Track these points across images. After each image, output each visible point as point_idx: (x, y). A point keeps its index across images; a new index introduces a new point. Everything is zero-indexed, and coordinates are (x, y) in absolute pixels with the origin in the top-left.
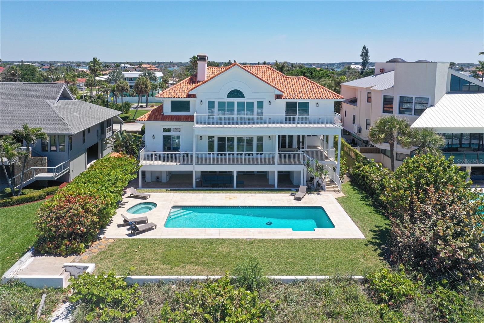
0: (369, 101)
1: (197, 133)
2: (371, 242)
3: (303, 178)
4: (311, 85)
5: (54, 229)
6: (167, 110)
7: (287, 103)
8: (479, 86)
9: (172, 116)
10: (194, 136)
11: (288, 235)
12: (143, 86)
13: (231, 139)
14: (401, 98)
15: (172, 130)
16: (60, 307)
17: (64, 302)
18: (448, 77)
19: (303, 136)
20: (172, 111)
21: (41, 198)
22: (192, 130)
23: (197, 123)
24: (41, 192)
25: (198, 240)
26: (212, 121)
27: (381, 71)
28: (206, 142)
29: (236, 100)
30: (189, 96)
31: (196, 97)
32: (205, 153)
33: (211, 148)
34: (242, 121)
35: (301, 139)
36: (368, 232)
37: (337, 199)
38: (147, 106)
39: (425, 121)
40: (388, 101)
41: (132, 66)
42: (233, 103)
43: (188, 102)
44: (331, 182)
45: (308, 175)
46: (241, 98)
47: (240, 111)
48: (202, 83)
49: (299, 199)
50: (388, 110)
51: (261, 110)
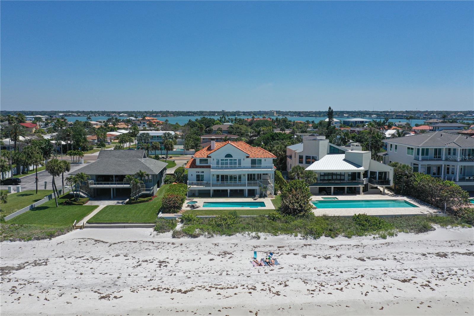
1: (212, 173)
3: (258, 192)
4: (263, 151)
5: (168, 205)
6: (198, 163)
7: (251, 159)
8: (343, 151)
9: (200, 166)
10: (211, 175)
13: (227, 176)
14: (307, 156)
15: (200, 172)
18: (328, 147)
19: (260, 174)
20: (200, 163)
21: (147, 201)
22: (210, 172)
23: (212, 169)
24: (146, 199)
26: (218, 168)
28: (215, 177)
29: (229, 159)
30: (208, 157)
31: (211, 157)
32: (215, 182)
33: (218, 180)
34: (231, 168)
35: (259, 176)
37: (271, 200)
38: (167, 157)
39: (312, 167)
40: (301, 157)
41: (137, 118)
42: (228, 160)
43: (208, 159)
44: (271, 194)
45: (260, 190)
46: (231, 157)
47: (231, 163)
48: (213, 151)
49: (255, 200)
50: (301, 162)
51: (240, 164)
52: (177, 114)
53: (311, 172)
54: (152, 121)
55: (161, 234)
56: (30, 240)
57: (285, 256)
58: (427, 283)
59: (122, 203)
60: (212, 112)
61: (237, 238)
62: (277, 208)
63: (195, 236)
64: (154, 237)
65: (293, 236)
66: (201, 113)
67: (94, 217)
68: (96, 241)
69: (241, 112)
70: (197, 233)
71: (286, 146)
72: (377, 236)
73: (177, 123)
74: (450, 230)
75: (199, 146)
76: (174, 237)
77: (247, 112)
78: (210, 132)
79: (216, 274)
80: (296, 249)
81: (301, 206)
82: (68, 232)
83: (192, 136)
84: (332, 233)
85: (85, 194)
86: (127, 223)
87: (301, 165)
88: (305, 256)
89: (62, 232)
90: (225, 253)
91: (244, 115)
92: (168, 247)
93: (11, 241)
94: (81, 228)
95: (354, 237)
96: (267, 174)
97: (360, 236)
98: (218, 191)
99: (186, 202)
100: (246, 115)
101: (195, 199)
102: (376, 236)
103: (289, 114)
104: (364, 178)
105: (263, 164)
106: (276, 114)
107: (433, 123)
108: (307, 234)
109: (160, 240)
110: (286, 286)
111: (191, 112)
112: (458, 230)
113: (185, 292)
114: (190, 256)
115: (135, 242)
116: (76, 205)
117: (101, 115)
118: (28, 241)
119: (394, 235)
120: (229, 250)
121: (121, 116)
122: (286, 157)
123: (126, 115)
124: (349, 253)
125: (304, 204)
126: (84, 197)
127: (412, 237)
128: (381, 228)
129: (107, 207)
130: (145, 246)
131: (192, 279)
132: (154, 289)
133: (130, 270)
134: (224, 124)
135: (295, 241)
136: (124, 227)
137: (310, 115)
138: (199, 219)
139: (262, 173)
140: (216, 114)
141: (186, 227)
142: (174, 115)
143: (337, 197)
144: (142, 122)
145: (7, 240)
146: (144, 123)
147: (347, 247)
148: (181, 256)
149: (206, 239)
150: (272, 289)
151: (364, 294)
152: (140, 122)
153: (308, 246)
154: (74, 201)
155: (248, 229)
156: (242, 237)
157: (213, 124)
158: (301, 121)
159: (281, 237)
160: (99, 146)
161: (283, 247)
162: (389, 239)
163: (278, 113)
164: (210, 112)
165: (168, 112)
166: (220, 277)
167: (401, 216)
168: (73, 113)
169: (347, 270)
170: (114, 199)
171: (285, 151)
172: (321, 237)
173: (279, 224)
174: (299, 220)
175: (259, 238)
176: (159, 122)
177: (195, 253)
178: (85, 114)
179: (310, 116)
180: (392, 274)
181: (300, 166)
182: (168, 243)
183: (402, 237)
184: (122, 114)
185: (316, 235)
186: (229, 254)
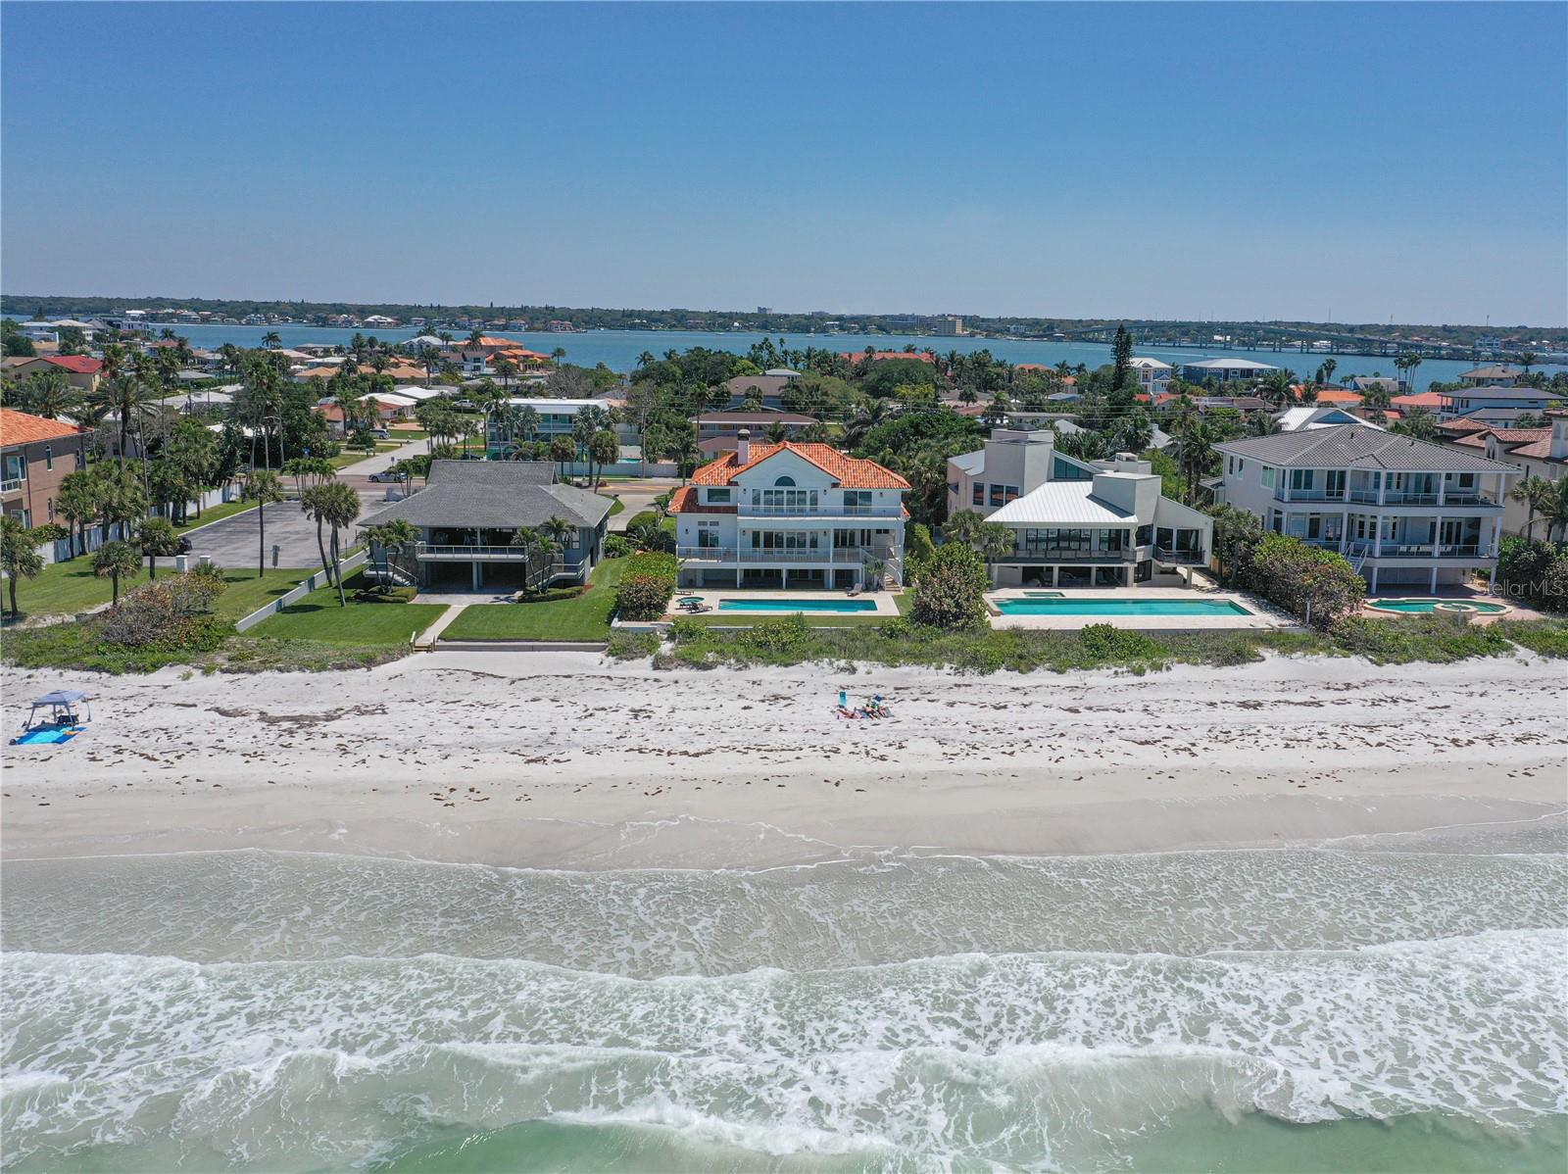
1: (742, 526)
3: (862, 576)
4: (875, 471)
5: (635, 600)
6: (703, 499)
9: (709, 507)
10: (739, 530)
13: (780, 535)
14: (993, 486)
18: (1050, 463)
19: (869, 531)
20: (709, 501)
21: (571, 596)
22: (736, 523)
23: (741, 516)
24: (567, 591)
29: (785, 489)
30: (730, 483)
31: (738, 485)
32: (750, 550)
33: (756, 543)
34: (792, 513)
35: (866, 536)
39: (1003, 515)
40: (978, 489)
41: (448, 341)
42: (782, 492)
43: (728, 491)
44: (894, 582)
45: (867, 573)
46: (792, 483)
47: (791, 502)
48: (744, 467)
49: (852, 595)
50: (978, 501)
51: (814, 501)
52: (586, 319)
53: (998, 527)
54: (506, 353)
55: (625, 662)
56: (322, 668)
57: (908, 703)
58: (1190, 746)
59: (506, 599)
60: (721, 315)
61: (804, 670)
62: (905, 614)
63: (706, 667)
64: (609, 667)
65: (932, 668)
66: (679, 321)
67: (451, 627)
68: (475, 674)
69: (831, 318)
70: (710, 660)
71: (946, 457)
72: (1125, 669)
73: (600, 366)
74: (1300, 661)
75: (694, 452)
76: (656, 667)
77: (854, 319)
78: (721, 401)
79: (756, 729)
80: (936, 692)
81: (958, 605)
82: (403, 656)
83: (665, 416)
84: (1023, 662)
85: (405, 577)
86: (537, 641)
87: (976, 509)
88: (952, 704)
89: (390, 657)
90: (776, 698)
91: (842, 328)
92: (646, 686)
93: (280, 670)
94: (429, 649)
95: (1071, 671)
96: (886, 531)
97: (1086, 669)
98: (757, 572)
99: (675, 598)
100: (849, 329)
101: (697, 593)
102: (1120, 670)
103: (1012, 330)
104: (1137, 545)
105: (876, 504)
106: (964, 326)
107: (1490, 381)
108: (964, 665)
109: (625, 674)
110: (901, 747)
111: (639, 314)
112: (1316, 661)
113: (697, 755)
114: (698, 702)
115: (569, 676)
116: (389, 602)
117: (290, 320)
118: (319, 671)
119: (1164, 669)
120: (785, 692)
121: (369, 325)
122: (946, 486)
123: (389, 320)
124: (1049, 700)
125: (967, 600)
126: (402, 585)
127: (1206, 672)
128: (1138, 654)
129: (472, 607)
130: (595, 683)
131: (707, 736)
132: (632, 750)
133: (574, 723)
134: (768, 372)
135: (936, 678)
136: (533, 649)
137: (1091, 336)
138: (713, 632)
139: (874, 527)
140: (736, 324)
141: (682, 649)
142: (576, 326)
143: (1064, 591)
144: (469, 354)
145: (271, 668)
146: (477, 360)
147: (1051, 689)
148: (677, 701)
149: (732, 672)
150: (871, 752)
151: (1054, 760)
152: (463, 356)
153: (963, 688)
154: (380, 592)
155: (831, 653)
156: (816, 668)
157: (731, 371)
158: (1036, 366)
159: (905, 669)
160: (354, 445)
161: (907, 688)
162: (1150, 676)
163: (972, 326)
164: (713, 315)
165: (550, 310)
166: (767, 734)
167: (1198, 632)
168: (181, 308)
169: (1033, 725)
170: (481, 590)
171: (943, 472)
172: (997, 672)
173: (904, 645)
174: (952, 637)
175: (853, 670)
176: (532, 356)
177: (708, 697)
178: (227, 312)
179: (1090, 341)
180: (1127, 733)
181: (974, 511)
182: (646, 680)
183: (1181, 672)
184: (376, 317)
185: (987, 666)
186: (784, 698)
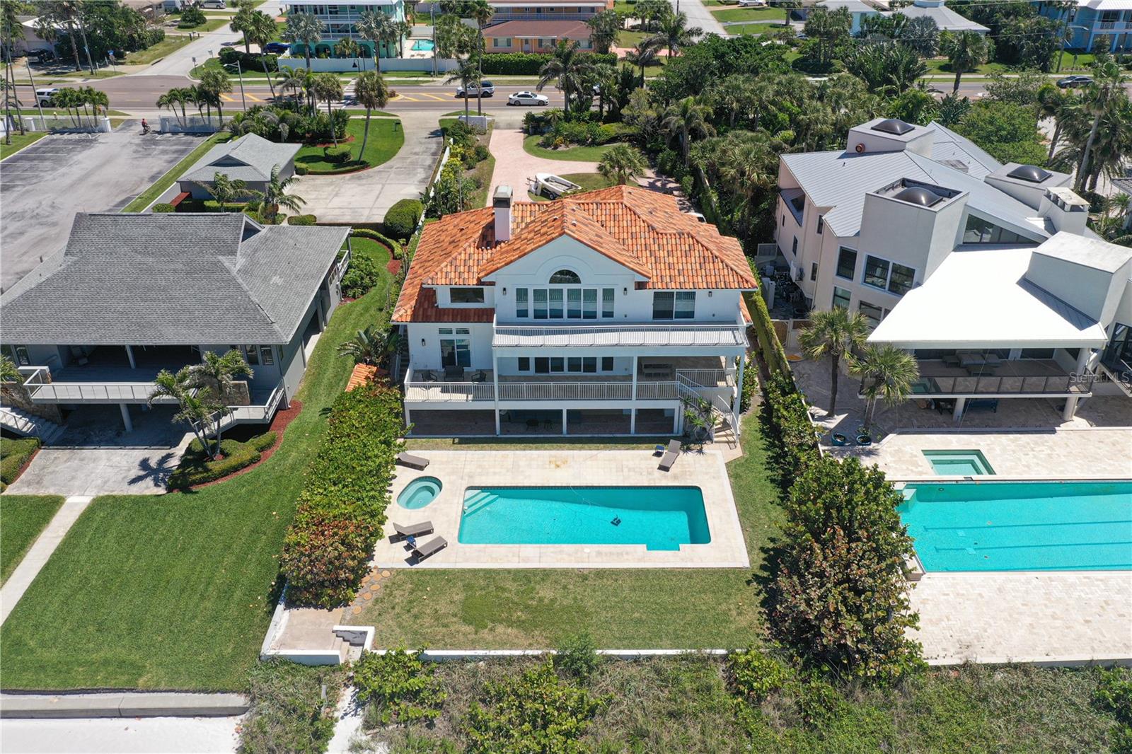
0: (820, 231)
2: (756, 577)
3: (679, 420)
4: (701, 253)
6: (443, 301)
7: (655, 294)
8: (1018, 235)
9: (453, 309)
11: (639, 560)
12: (373, 93)
13: (558, 361)
15: (454, 332)
16: (344, 695)
17: (346, 686)
20: (453, 301)
25: (509, 571)
26: (524, 328)
27: (859, 149)
28: (514, 365)
30: (480, 282)
36: (757, 551)
37: (727, 465)
40: (847, 257)
42: (561, 291)
43: (481, 290)
44: (725, 424)
50: (845, 272)
59: (158, 469)
105: (702, 307)
126: (17, 434)
129: (91, 511)
